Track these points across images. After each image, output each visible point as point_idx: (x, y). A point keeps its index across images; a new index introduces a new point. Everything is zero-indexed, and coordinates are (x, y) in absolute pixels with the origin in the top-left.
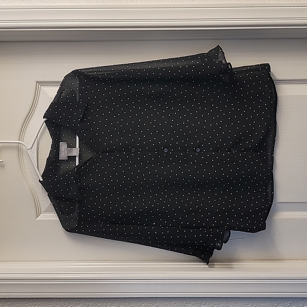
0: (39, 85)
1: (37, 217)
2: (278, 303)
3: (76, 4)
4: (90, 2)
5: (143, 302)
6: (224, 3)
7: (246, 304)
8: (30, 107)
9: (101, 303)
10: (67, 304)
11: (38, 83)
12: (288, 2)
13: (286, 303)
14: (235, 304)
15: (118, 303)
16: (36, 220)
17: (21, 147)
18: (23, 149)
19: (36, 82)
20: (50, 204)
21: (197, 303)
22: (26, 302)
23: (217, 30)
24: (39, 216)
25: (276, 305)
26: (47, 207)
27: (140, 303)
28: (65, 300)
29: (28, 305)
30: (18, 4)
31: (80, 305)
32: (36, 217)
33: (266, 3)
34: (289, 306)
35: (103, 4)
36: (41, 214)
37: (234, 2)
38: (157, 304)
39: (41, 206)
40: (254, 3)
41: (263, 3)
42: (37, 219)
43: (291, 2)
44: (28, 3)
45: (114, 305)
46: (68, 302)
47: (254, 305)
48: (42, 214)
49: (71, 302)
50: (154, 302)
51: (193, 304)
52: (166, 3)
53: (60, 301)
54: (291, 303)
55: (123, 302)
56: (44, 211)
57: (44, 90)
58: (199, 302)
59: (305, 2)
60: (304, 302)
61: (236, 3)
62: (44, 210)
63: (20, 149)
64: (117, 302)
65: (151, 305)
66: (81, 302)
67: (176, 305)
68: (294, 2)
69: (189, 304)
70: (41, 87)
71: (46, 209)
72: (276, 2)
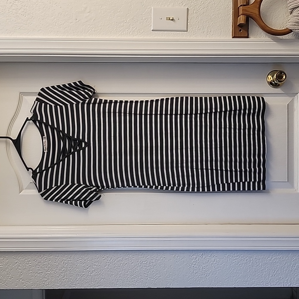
1: (20, 192)
2: (193, 254)
3: (47, 37)
4: (57, 36)
5: (97, 254)
6: (157, 38)
7: (170, 255)
8: (15, 111)
9: (67, 255)
10: (42, 255)
11: (21, 94)
12: (203, 38)
13: (199, 254)
14: (163, 255)
15: (79, 254)
16: (19, 195)
17: (9, 141)
18: (10, 142)
19: (19, 93)
20: (30, 183)
22: (13, 254)
24: (22, 191)
27: (95, 254)
28: (41, 252)
30: (4, 37)
31: (52, 256)
32: (19, 192)
33: (188, 38)
35: (68, 37)
36: (23, 190)
38: (108, 255)
39: (23, 185)
40: (178, 38)
41: (185, 38)
42: (20, 193)
43: (206, 38)
44: (11, 36)
45: (76, 256)
47: (177, 255)
49: (46, 254)
50: (106, 254)
51: (134, 255)
53: (37, 254)
56: (26, 188)
57: (26, 99)
58: (137, 253)
59: (215, 38)
60: (211, 253)
61: (166, 38)
62: (25, 188)
63: (8, 142)
66: (52, 254)
67: (121, 255)
68: (208, 38)
69: (131, 255)
70: (23, 96)
71: (27, 187)
72: (194, 38)
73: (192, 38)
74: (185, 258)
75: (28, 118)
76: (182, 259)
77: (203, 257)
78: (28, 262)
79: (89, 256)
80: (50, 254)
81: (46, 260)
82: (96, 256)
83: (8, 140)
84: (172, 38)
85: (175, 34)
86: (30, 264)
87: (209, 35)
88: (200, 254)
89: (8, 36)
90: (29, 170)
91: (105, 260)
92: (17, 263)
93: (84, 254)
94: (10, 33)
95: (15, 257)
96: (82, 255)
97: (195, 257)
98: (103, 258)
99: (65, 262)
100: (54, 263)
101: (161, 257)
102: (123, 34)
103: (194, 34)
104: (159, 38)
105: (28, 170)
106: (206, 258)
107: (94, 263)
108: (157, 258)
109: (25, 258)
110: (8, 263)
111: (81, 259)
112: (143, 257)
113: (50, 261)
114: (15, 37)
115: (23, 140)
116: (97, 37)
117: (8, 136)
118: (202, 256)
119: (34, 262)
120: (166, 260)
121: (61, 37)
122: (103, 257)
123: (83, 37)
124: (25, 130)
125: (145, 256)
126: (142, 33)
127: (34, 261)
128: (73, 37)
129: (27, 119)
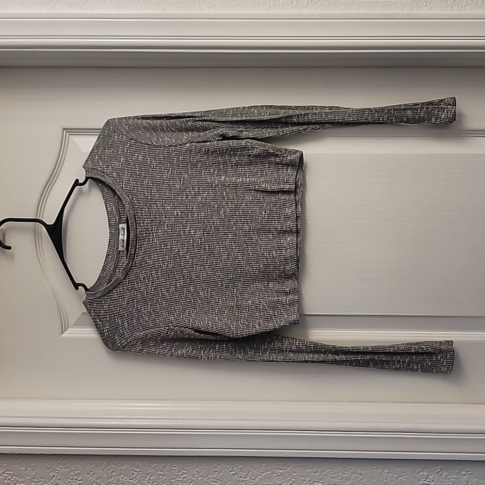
0: (67, 134)
1: (63, 333)
2: (422, 467)
3: (123, 12)
4: (144, 9)
5: (219, 463)
6: (349, 12)
7: (374, 469)
8: (53, 167)
9: (156, 464)
10: (105, 463)
11: (65, 131)
12: (446, 12)
13: (435, 468)
14: (358, 468)
16: (61, 337)
17: (40, 229)
18: (42, 230)
19: (62, 129)
20: (83, 313)
21: (300, 465)
22: (44, 460)
23: (338, 53)
24: (65, 331)
25: (419, 470)
26: (77, 318)
27: (215, 464)
28: (102, 457)
29: (47, 464)
30: (36, 11)
31: (126, 466)
32: (61, 333)
34: (440, 472)
35: (165, 12)
36: (68, 328)
37: (363, 10)
38: (241, 466)
39: (69, 317)
40: (394, 12)
41: (408, 12)
42: (63, 335)
43: (451, 12)
44: (50, 9)
45: (175, 467)
46: (108, 461)
47: (387, 470)
48: (71, 328)
49: (112, 461)
50: (237, 463)
51: (295, 467)
52: (260, 12)
53: (95, 460)
54: (441, 469)
55: (189, 463)
56: (74, 325)
57: (74, 141)
58: (303, 464)
60: (461, 467)
61: (367, 12)
62: (73, 323)
63: (38, 230)
64: (180, 462)
65: (232, 467)
66: (126, 461)
67: (268, 467)
68: (455, 12)
69: (289, 466)
70: (70, 136)
71: (76, 321)
72: (427, 12)
73: (422, 12)
74: (405, 477)
75: (77, 180)
76: (399, 477)
77: (444, 474)
78: (76, 477)
79: (201, 467)
80: (121, 461)
81: (113, 474)
82: (217, 468)
83: (38, 225)
84: (380, 12)
85: (386, 5)
86: (80, 480)
87: (458, 6)
88: (437, 469)
89: (44, 11)
90: (79, 287)
91: (236, 477)
92: (54, 478)
93: (191, 462)
94: (48, 3)
95: (49, 466)
96: (187, 465)
97: (425, 473)
98: (231, 471)
99: (151, 478)
100: (130, 479)
101: (354, 473)
102: (279, 5)
103: (426, 5)
104: (353, 12)
105: (77, 289)
106: (448, 478)
107: (212, 482)
108: (344, 476)
109: (70, 468)
110: (34, 479)
111: (185, 473)
112: (315, 472)
113: (122, 476)
114: (59, 11)
115: (68, 225)
116: (225, 12)
117: (38, 218)
118: (440, 473)
119: (88, 476)
120: (364, 480)
121: (151, 12)
122: (231, 469)
123: (195, 12)
124: (72, 206)
125: (320, 470)
126: (318, 3)
127: (88, 474)
128: (176, 12)
129: (77, 183)
